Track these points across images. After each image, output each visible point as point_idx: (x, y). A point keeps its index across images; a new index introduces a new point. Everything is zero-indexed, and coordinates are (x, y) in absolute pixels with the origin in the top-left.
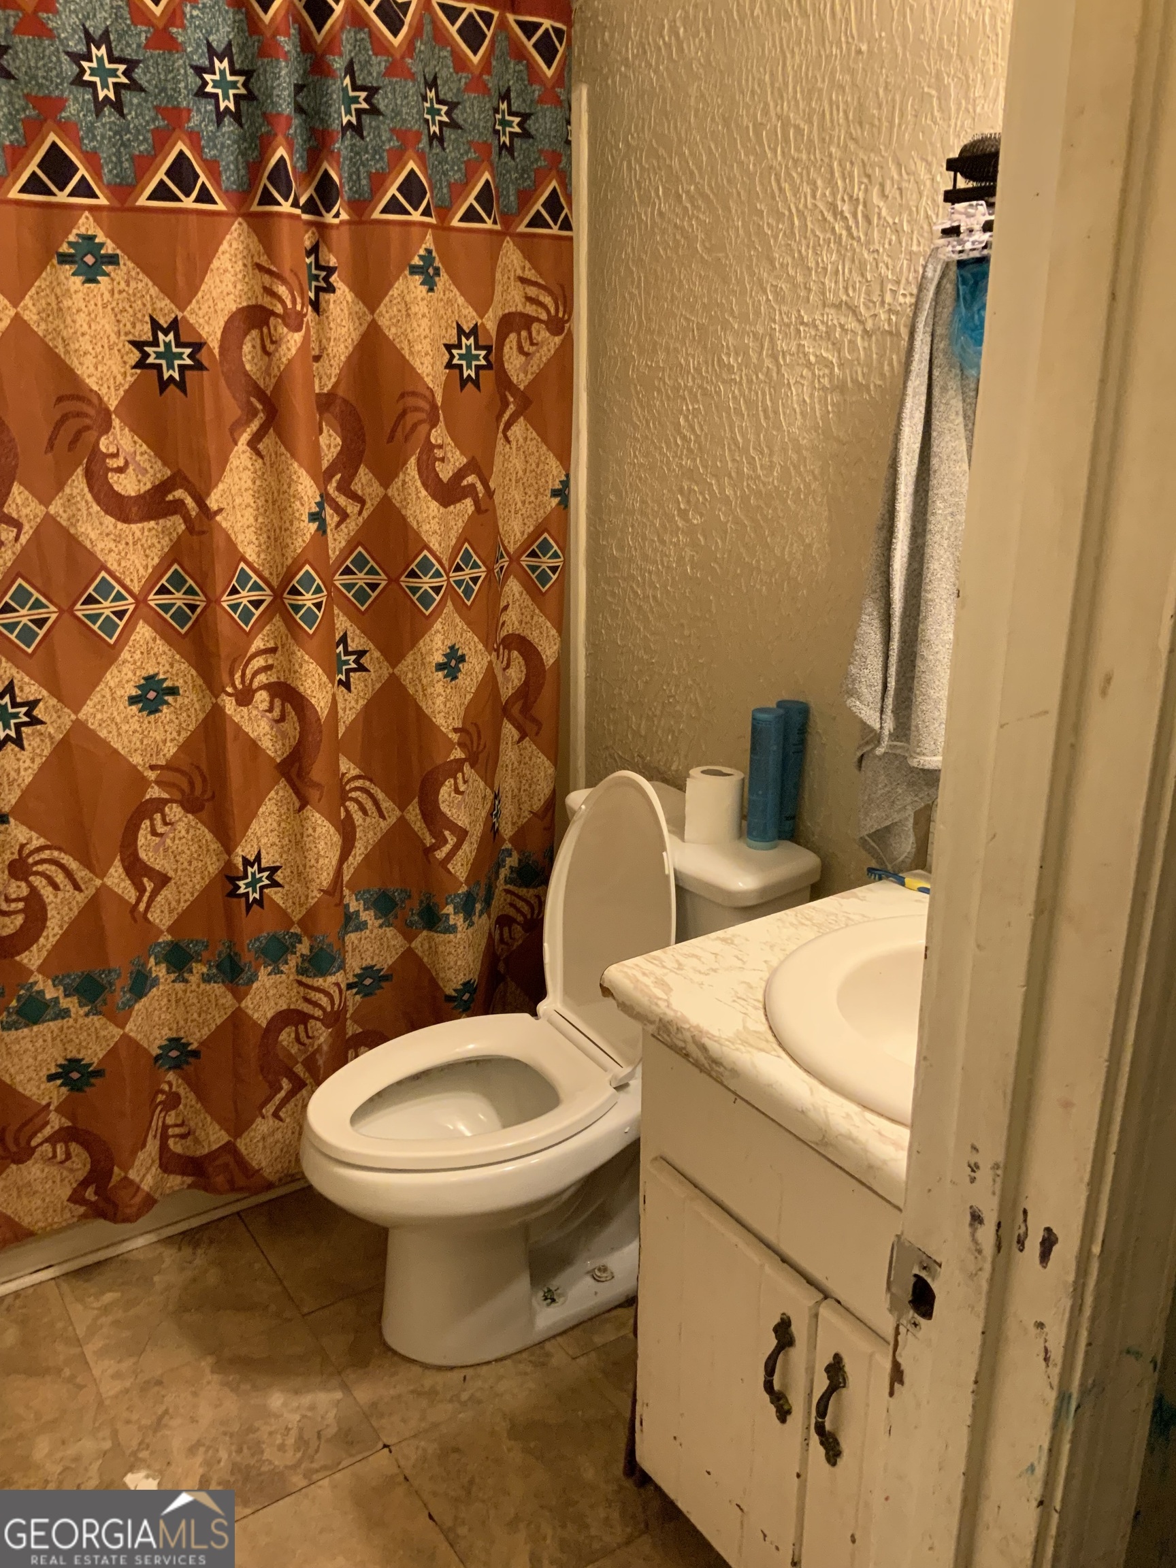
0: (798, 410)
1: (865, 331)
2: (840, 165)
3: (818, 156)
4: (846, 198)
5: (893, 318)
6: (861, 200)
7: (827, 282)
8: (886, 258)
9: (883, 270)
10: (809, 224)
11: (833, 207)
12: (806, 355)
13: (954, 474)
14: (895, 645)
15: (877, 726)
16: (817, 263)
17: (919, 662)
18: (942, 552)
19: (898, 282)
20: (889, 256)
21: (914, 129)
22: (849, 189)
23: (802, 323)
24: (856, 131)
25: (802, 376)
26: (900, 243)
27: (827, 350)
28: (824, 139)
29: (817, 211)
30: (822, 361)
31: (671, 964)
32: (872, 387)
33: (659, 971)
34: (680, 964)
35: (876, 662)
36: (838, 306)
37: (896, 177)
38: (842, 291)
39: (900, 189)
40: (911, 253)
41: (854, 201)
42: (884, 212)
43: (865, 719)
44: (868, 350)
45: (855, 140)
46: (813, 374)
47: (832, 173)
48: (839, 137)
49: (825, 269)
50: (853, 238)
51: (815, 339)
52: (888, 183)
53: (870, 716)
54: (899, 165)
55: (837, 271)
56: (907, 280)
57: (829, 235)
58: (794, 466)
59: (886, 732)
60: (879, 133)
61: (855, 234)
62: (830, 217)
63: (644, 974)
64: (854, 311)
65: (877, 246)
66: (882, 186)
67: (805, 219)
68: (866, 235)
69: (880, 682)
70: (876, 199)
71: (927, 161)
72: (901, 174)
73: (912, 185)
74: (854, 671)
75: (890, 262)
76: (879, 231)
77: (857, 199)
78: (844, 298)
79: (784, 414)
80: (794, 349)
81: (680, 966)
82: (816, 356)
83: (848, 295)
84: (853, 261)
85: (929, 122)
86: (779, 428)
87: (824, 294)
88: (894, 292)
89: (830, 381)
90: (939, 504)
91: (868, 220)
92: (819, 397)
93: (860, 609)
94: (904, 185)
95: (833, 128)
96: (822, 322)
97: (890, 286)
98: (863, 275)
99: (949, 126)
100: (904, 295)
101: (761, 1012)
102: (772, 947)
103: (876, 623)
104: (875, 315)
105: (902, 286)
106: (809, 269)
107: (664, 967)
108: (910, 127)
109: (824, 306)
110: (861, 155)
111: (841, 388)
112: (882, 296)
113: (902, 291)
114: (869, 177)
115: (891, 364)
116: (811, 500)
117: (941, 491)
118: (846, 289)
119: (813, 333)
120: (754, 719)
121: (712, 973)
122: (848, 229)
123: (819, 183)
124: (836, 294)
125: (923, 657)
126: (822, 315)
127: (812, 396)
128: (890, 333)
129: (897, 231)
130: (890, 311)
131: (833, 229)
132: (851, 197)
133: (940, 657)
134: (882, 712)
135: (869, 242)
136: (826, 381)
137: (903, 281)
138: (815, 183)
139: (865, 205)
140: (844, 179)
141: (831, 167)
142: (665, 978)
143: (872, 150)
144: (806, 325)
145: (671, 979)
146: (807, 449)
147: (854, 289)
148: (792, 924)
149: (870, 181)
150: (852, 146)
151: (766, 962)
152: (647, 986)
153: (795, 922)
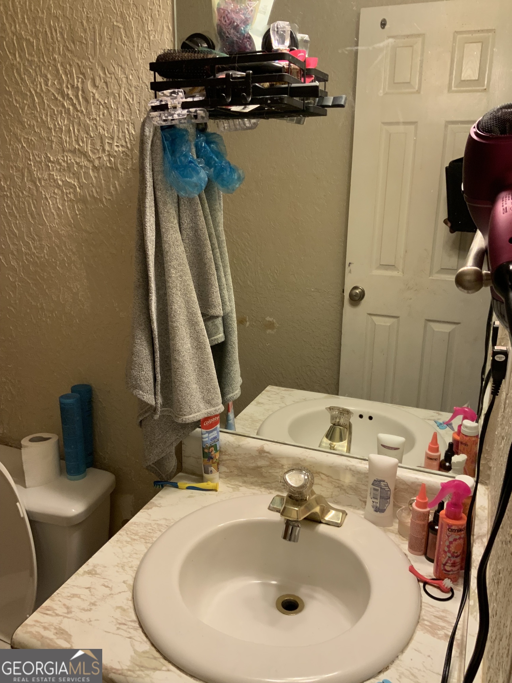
0: (55, 213)
1: (94, 166)
2: (62, 65)
3: (46, 60)
4: (69, 86)
5: (112, 159)
6: (80, 88)
7: (63, 137)
8: (101, 124)
9: (101, 131)
10: (45, 101)
11: (61, 92)
12: (55, 181)
13: (178, 253)
14: (158, 355)
15: (153, 403)
16: (55, 125)
17: (174, 363)
18: (178, 299)
19: (112, 138)
20: (103, 122)
21: (110, 47)
22: (71, 81)
23: (50, 161)
24: (71, 46)
25: (54, 193)
26: (110, 115)
27: (70, 178)
28: (48, 50)
29: (50, 94)
30: (67, 184)
31: (61, 611)
32: (104, 200)
33: (55, 621)
34: (68, 608)
35: (148, 367)
36: (73, 152)
37: (102, 75)
38: (74, 143)
39: (106, 83)
40: (118, 121)
41: (76, 89)
42: (97, 96)
43: (146, 401)
44: (98, 178)
45: (71, 52)
46: (62, 192)
47: (58, 71)
48: (59, 49)
49: (61, 129)
50: (78, 111)
51: (60, 171)
52: (97, 79)
53: (149, 398)
54: (103, 69)
55: (70, 130)
56: (118, 137)
57: (60, 108)
58: (58, 246)
59: (159, 406)
60: (87, 48)
61: (79, 109)
62: (60, 98)
63: (45, 628)
64: (85, 155)
65: (95, 116)
66: (93, 80)
67: (43, 98)
68: (87, 109)
69: (152, 377)
70: (90, 87)
71: (121, 67)
72: (105, 74)
73: (114, 81)
74: (135, 374)
75: (105, 126)
76: (95, 107)
77: (78, 87)
78: (77, 147)
79: (46, 216)
80: (46, 177)
81: (69, 610)
82: (63, 181)
83: (79, 145)
84: (79, 125)
85: (120, 43)
86: (43, 224)
87: (62, 144)
88: (110, 144)
89: (75, 197)
90: (173, 271)
91: (87, 100)
92: (68, 205)
93: (133, 337)
94: (108, 79)
95: (54, 43)
96: (64, 161)
97: (107, 141)
98: (88, 134)
99: (134, 46)
100: (117, 146)
101: (140, 631)
102: (123, 567)
103: (145, 344)
104: (100, 158)
105: (115, 140)
106: (50, 129)
107: (57, 615)
108: (108, 46)
109: (64, 151)
110: (76, 60)
111: (83, 200)
112: (103, 146)
113: (115, 144)
114: (83, 74)
115: (115, 187)
116: (73, 267)
117: (173, 263)
118: (77, 141)
119: (58, 167)
120: (61, 403)
121: (93, 607)
122: (74, 105)
123: (49, 76)
124: (70, 143)
125: (176, 360)
126: (63, 157)
127: (63, 205)
128: (111, 168)
129: (107, 107)
130: (109, 155)
131: (63, 106)
132: (73, 86)
133: (185, 358)
134: (155, 394)
135: (89, 114)
136: (72, 196)
137: (116, 138)
138: (46, 76)
139: (83, 91)
140: (66, 75)
141: (56, 66)
142: (62, 626)
143: (83, 58)
144: (53, 162)
145: (67, 625)
146: (65, 237)
147: (83, 142)
148: (127, 542)
149: (85, 77)
150: (69, 55)
151: (124, 582)
152: (51, 640)
153: (129, 540)
